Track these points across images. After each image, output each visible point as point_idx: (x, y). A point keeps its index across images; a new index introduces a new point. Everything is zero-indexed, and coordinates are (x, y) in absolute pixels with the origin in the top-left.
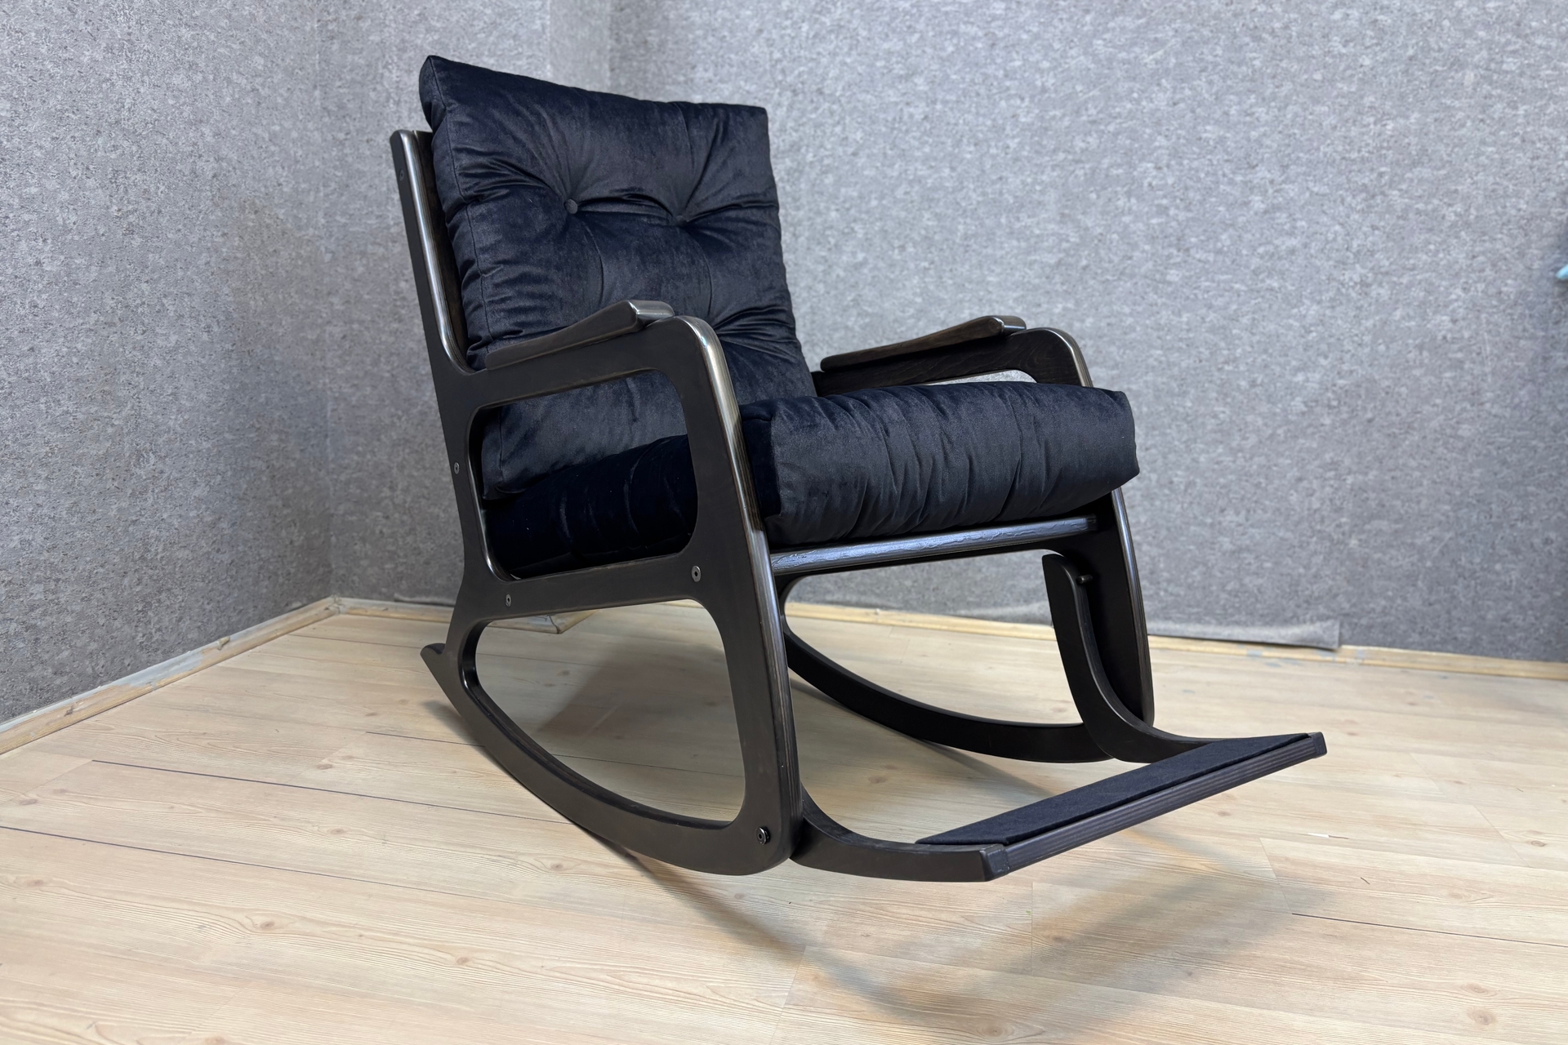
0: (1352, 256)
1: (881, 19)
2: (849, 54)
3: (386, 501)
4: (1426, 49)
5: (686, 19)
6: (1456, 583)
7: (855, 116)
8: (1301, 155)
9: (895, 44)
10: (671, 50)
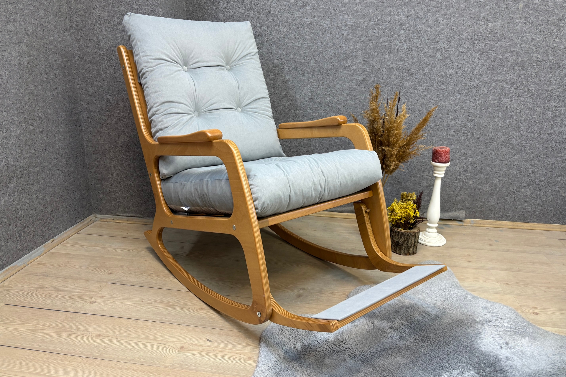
0: (474, 76)
3: (110, 179)
6: (507, 196)
7: (283, 22)
8: (456, 37)
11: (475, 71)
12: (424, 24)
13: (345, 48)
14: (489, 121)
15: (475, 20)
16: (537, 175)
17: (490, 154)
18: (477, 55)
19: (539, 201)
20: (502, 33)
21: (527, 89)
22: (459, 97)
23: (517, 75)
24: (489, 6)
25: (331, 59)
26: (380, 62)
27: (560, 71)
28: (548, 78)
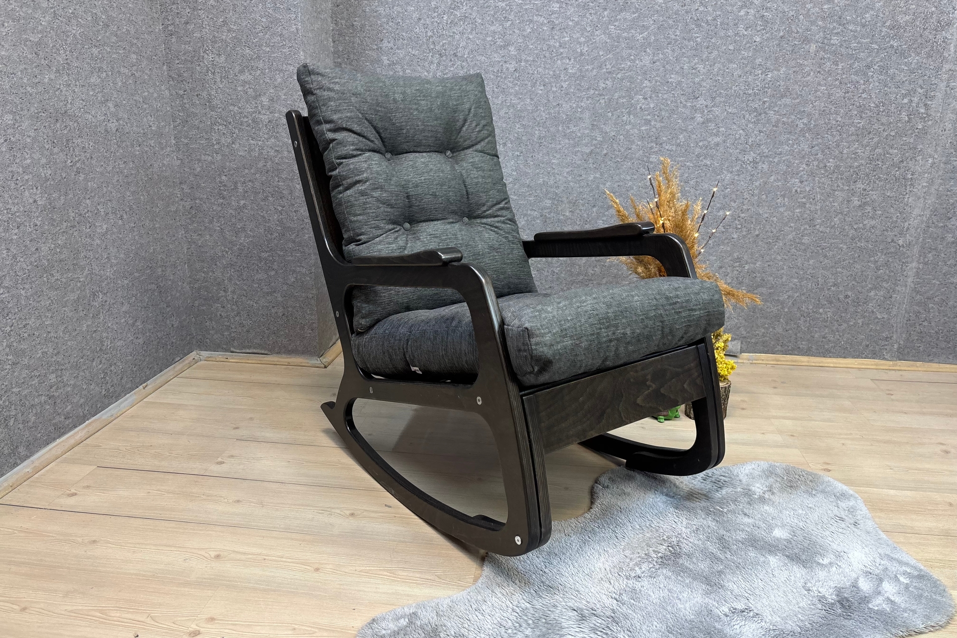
0: (749, 147)
1: (489, 13)
2: (471, 33)
3: (222, 298)
4: (790, 32)
5: (376, 12)
6: (799, 319)
8: (722, 91)
9: (496, 27)
10: (367, 30)
11: (750, 140)
12: (677, 73)
13: (565, 106)
14: (772, 211)
15: (748, 68)
16: (841, 289)
17: (775, 259)
18: (751, 117)
19: (844, 326)
20: (787, 87)
21: (823, 165)
22: (728, 177)
23: (809, 146)
24: (768, 48)
25: (545, 122)
26: (616, 126)
27: (870, 139)
28: (853, 149)
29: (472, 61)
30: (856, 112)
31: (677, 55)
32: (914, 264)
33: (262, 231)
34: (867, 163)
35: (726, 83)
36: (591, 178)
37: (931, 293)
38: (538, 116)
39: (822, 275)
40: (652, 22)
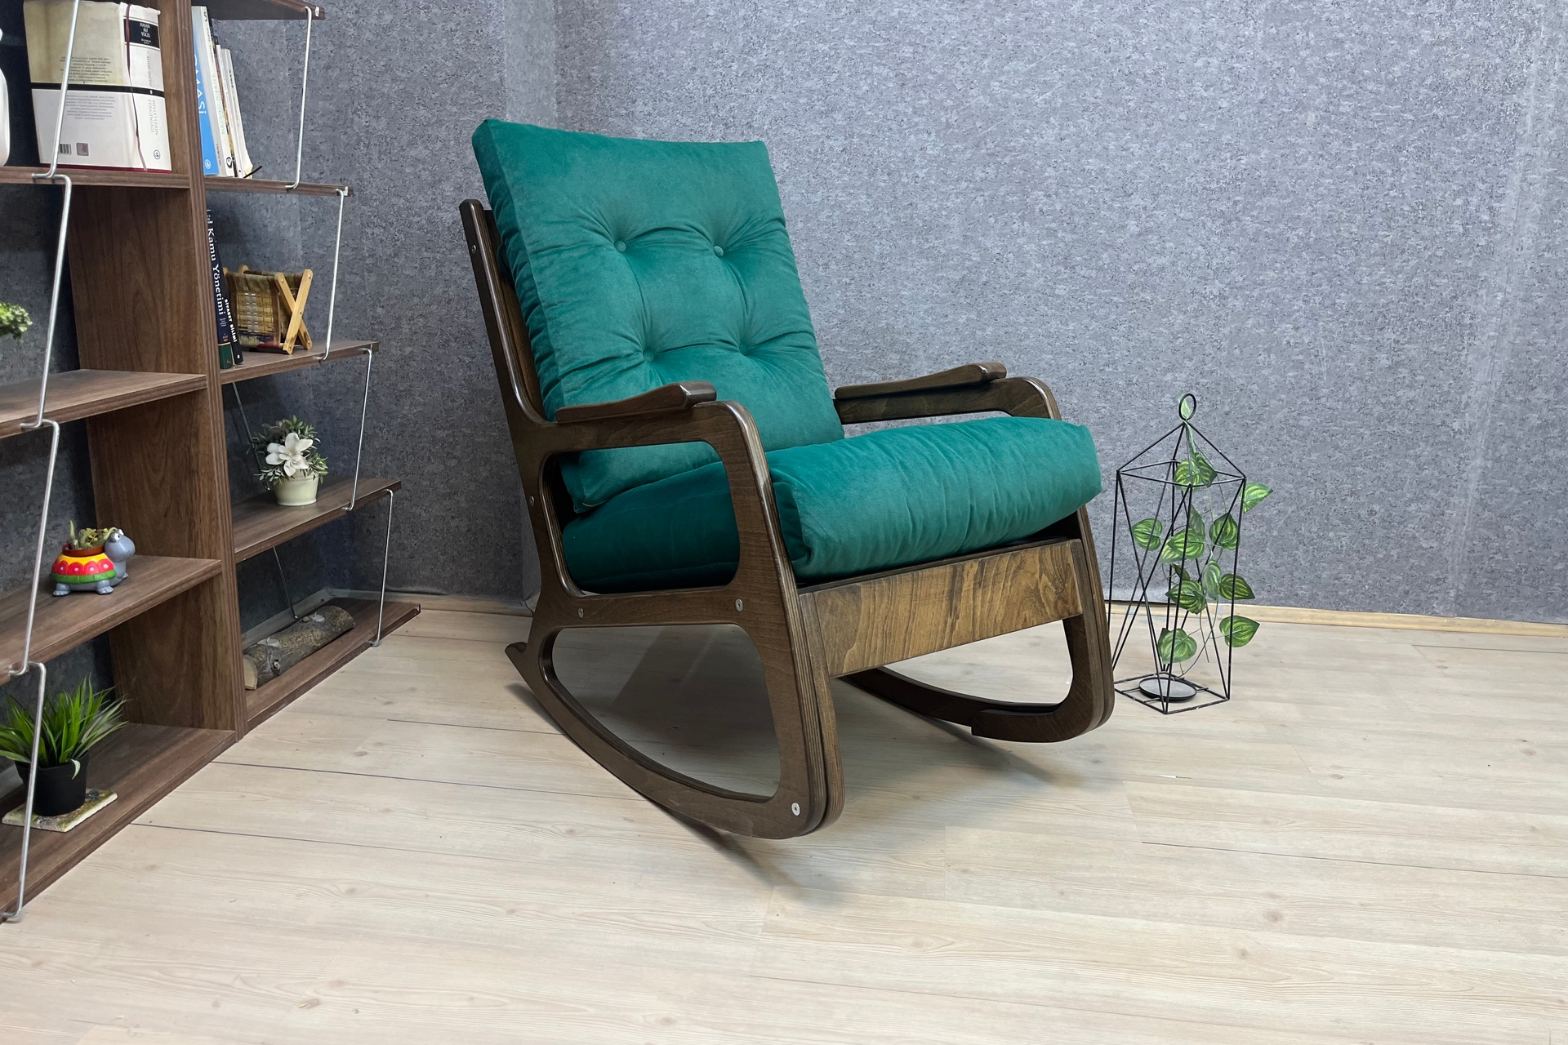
0: (1212, 272)
1: (802, 60)
2: (774, 91)
4: (1275, 93)
5: (625, 57)
6: (1297, 549)
7: (781, 147)
8: (1169, 185)
9: (814, 83)
10: (612, 85)
11: (1214, 262)
12: (1098, 156)
13: (923, 207)
14: (1250, 374)
15: (1210, 149)
16: (1362, 500)
17: (1255, 450)
18: (1216, 226)
19: (1370, 559)
20: (1271, 179)
21: (1330, 302)
22: (1179, 320)
23: (1307, 272)
24: (1241, 118)
25: (890, 231)
26: (1002, 239)
27: (1404, 261)
28: (1378, 277)
29: (776, 135)
30: (1381, 220)
31: (1097, 131)
32: (1479, 462)
33: (437, 395)
34: (1400, 300)
35: (1174, 172)
36: (963, 319)
37: (1507, 507)
38: (879, 222)
39: (1332, 478)
40: (1058, 77)
